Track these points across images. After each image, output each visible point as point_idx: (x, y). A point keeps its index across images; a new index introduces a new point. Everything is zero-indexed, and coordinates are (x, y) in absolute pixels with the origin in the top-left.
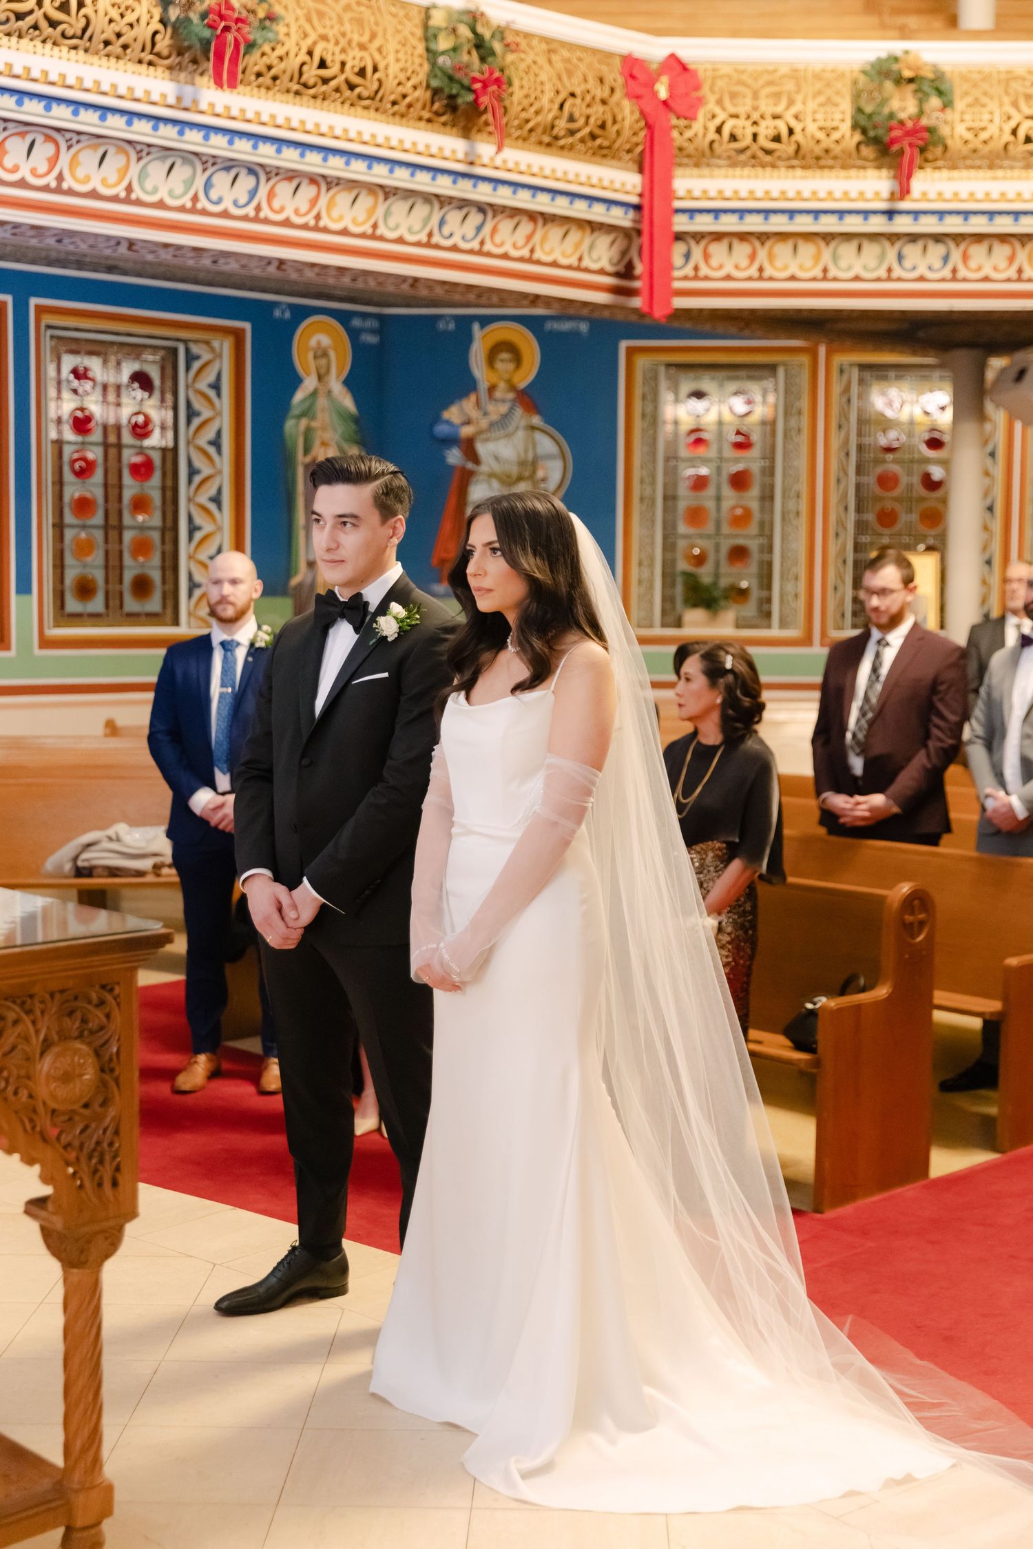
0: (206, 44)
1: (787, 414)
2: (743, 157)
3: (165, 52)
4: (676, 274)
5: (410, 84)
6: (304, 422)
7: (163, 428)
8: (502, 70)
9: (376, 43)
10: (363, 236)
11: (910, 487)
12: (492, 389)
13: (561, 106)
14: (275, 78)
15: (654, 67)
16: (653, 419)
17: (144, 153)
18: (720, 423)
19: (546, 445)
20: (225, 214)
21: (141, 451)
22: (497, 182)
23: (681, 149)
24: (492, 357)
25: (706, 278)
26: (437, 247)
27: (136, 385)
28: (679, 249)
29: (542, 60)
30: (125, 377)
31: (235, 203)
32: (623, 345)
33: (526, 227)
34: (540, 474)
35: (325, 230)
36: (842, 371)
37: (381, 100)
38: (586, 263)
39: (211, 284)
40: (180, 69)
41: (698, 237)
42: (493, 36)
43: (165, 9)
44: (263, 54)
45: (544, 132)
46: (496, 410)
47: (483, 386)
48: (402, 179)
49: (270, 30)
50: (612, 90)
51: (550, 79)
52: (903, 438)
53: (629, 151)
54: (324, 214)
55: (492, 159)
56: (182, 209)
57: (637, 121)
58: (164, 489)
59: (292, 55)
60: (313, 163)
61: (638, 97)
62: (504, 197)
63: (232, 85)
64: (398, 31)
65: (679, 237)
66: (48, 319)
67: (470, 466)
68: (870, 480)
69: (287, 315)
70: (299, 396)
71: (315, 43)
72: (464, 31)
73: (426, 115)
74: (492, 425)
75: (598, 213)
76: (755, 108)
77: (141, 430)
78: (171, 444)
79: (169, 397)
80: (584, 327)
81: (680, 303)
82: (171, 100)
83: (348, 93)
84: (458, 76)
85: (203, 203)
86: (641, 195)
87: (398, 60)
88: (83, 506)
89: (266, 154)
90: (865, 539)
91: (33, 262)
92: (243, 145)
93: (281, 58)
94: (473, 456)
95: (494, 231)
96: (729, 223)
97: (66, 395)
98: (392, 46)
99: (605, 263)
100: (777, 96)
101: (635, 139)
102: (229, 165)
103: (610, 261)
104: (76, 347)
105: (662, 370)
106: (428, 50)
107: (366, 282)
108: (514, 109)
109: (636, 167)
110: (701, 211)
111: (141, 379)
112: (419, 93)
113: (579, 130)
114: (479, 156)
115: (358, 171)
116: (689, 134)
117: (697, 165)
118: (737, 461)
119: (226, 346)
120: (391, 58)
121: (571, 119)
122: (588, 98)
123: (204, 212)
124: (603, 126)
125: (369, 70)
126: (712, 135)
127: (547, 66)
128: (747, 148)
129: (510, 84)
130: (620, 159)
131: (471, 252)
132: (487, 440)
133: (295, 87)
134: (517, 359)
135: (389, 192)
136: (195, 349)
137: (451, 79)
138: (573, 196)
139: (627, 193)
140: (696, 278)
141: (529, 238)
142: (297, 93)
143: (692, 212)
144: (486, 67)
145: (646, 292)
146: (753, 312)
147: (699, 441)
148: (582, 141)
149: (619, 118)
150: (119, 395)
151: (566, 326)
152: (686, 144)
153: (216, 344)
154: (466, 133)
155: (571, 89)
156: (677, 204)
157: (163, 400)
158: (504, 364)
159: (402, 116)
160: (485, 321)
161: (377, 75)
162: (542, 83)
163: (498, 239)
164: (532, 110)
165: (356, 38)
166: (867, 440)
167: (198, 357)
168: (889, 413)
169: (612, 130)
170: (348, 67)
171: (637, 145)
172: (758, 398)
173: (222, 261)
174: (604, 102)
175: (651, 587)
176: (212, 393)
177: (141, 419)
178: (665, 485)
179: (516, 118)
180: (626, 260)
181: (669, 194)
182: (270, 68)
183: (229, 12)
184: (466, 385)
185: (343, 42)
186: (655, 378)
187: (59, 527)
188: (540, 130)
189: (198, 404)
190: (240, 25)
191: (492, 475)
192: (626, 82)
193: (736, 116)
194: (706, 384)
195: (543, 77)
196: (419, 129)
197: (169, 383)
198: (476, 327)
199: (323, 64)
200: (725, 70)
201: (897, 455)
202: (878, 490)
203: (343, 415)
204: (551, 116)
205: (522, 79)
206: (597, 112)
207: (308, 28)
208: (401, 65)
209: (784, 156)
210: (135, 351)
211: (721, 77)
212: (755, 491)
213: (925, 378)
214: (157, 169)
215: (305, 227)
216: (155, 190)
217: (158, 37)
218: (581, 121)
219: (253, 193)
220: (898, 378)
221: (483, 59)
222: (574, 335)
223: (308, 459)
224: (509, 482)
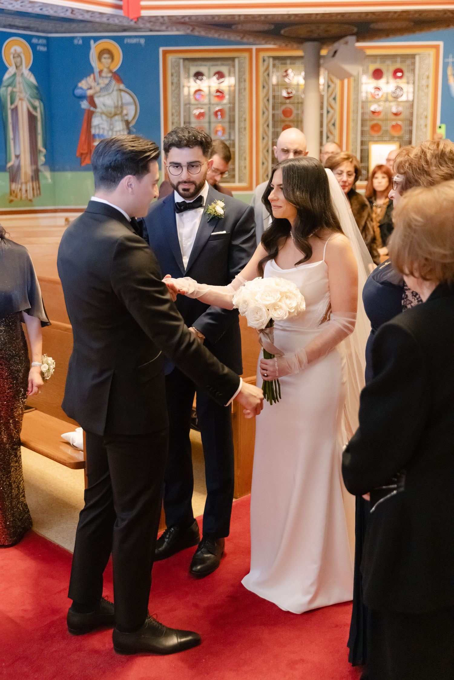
1: (240, 82)
6: (10, 89)
11: (297, 115)
12: (101, 72)
18: (210, 87)
19: (127, 98)
24: (100, 56)
32: (161, 49)
34: (125, 112)
36: (264, 60)
46: (103, 82)
47: (96, 70)
52: (294, 92)
67: (92, 109)
68: (279, 112)
70: (7, 76)
74: (101, 89)
80: (142, 41)
94: (92, 103)
105: (181, 62)
118: (218, 104)
132: (99, 96)
134: (112, 57)
147: (200, 96)
151: (134, 41)
158: (106, 60)
160: (96, 39)
166: (277, 93)
168: (287, 80)
172: (226, 74)
178: (185, 117)
184: (89, 70)
186: (178, 66)
191: (102, 113)
194: (203, 69)
198: (92, 42)
201: (292, 100)
202: (282, 117)
203: (30, 85)
212: (226, 119)
220: (291, 63)
222: (138, 45)
223: (13, 107)
224: (111, 116)
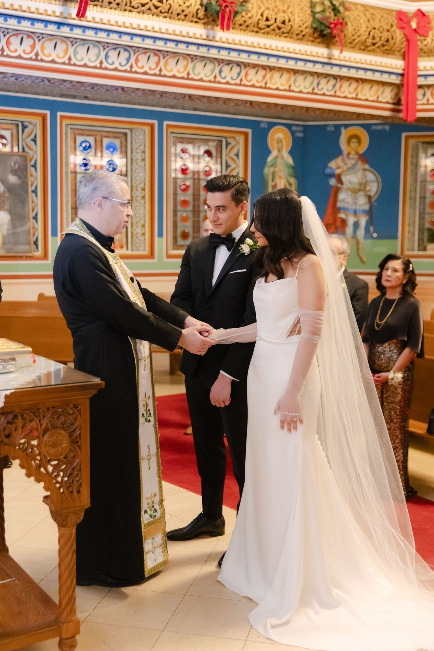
0: (217, 13)
3: (202, 17)
4: (418, 102)
5: (304, 26)
6: (272, 169)
7: (216, 172)
8: (343, 19)
9: (290, 10)
10: (285, 90)
12: (349, 154)
13: (369, 34)
14: (247, 26)
15: (411, 15)
16: (416, 165)
17: (194, 59)
19: (371, 176)
20: (228, 83)
22: (341, 66)
23: (421, 49)
24: (349, 141)
25: (432, 104)
26: (316, 94)
27: (206, 155)
28: (420, 92)
29: (361, 14)
30: (202, 152)
31: (232, 78)
32: (404, 135)
33: (354, 85)
34: (368, 188)
35: (269, 88)
37: (292, 33)
38: (381, 99)
39: (235, 114)
40: (208, 24)
41: (429, 87)
42: (340, 5)
44: (242, 16)
45: (362, 44)
46: (350, 163)
47: (345, 152)
48: (300, 66)
49: (245, 6)
50: (392, 26)
51: (365, 22)
53: (399, 51)
54: (268, 82)
55: (339, 57)
56: (210, 81)
57: (403, 38)
59: (254, 16)
60: (263, 61)
61: (403, 28)
62: (344, 72)
63: (228, 29)
64: (300, 5)
65: (420, 87)
66: (171, 130)
67: (339, 185)
69: (266, 126)
70: (270, 158)
71: (264, 11)
72: (327, 3)
73: (311, 39)
74: (349, 169)
75: (385, 78)
77: (208, 173)
79: (219, 160)
80: (387, 128)
81: (420, 115)
82: (204, 37)
83: (278, 31)
84: (324, 22)
85: (218, 79)
86: (404, 70)
87: (299, 17)
88: (185, 203)
89: (244, 58)
91: (165, 107)
92: (234, 54)
93: (250, 18)
94: (340, 181)
95: (341, 87)
97: (179, 160)
98: (297, 10)
99: (389, 99)
101: (401, 46)
102: (229, 63)
103: (391, 99)
104: (182, 140)
105: (420, 145)
106: (312, 12)
108: (349, 35)
109: (402, 58)
110: (430, 75)
111: (208, 153)
112: (308, 30)
113: (377, 43)
114: (333, 56)
115: (282, 63)
116: (425, 43)
117: (428, 56)
119: (241, 139)
120: (296, 16)
121: (374, 38)
122: (381, 29)
123: (219, 82)
124: (387, 41)
125: (287, 21)
127: (363, 17)
129: (346, 24)
130: (395, 54)
131: (331, 96)
132: (346, 175)
133: (256, 29)
134: (359, 141)
135: (295, 72)
136: (229, 140)
137: (321, 23)
138: (374, 71)
139: (398, 69)
140: (428, 104)
141: (356, 89)
142: (257, 32)
143: (426, 76)
144: (336, 18)
145: (405, 111)
148: (378, 47)
149: (395, 37)
150: (199, 159)
151: (380, 128)
152: (424, 47)
153: (237, 138)
154: (328, 46)
155: (373, 26)
156: (419, 73)
157: (216, 161)
158: (354, 144)
159: (301, 40)
160: (346, 126)
161: (290, 23)
162: (361, 24)
163: (342, 90)
164: (357, 35)
165: (281, 8)
167: (230, 144)
169: (391, 42)
170: (278, 20)
171: (402, 48)
174: (388, 31)
175: (414, 235)
176: (235, 158)
177: (207, 169)
178: (420, 193)
179: (350, 39)
180: (397, 98)
181: (416, 68)
182: (245, 22)
184: (338, 153)
185: (276, 10)
186: (417, 148)
187: (175, 211)
188: (360, 43)
189: (230, 162)
190: (232, 4)
191: (348, 189)
192: (398, 22)
195: (361, 21)
196: (308, 45)
197: (219, 154)
198: (343, 129)
199: (267, 20)
203: (289, 166)
204: (364, 37)
205: (352, 22)
206: (385, 35)
207: (261, 5)
208: (300, 18)
210: (206, 141)
214: (199, 65)
215: (261, 87)
216: (199, 74)
217: (199, 11)
218: (378, 39)
219: (239, 74)
221: (335, 15)
222: (383, 131)
223: (273, 184)
224: (355, 192)
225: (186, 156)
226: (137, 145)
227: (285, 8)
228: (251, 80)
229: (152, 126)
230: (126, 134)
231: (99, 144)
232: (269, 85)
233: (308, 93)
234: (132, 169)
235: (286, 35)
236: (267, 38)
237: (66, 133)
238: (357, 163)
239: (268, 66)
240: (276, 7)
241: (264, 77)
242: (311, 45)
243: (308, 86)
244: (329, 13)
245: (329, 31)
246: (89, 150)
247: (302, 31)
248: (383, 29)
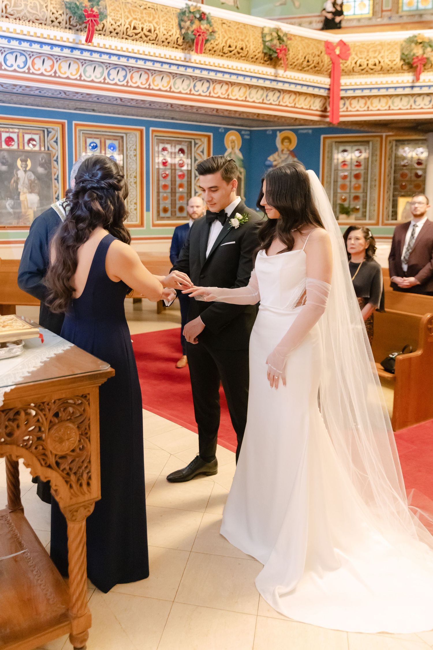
0: (193, 40)
1: (372, 156)
2: (363, 72)
3: (181, 44)
4: (341, 110)
5: (257, 52)
7: (188, 165)
8: (286, 46)
9: (247, 39)
10: (242, 101)
11: (411, 177)
12: (282, 151)
13: (305, 58)
14: (215, 51)
15: (335, 44)
16: (331, 159)
17: (175, 76)
18: (351, 159)
20: (200, 95)
21: (181, 171)
22: (284, 82)
23: (343, 70)
24: (283, 141)
25: (350, 111)
26: (265, 103)
27: (180, 152)
28: (342, 102)
29: (299, 43)
30: (177, 150)
31: (203, 91)
32: (322, 137)
33: (293, 97)
35: (231, 99)
36: (390, 142)
37: (248, 57)
38: (312, 108)
39: (201, 122)
40: (186, 50)
41: (348, 98)
42: (284, 35)
43: (181, 31)
44: (211, 44)
45: (299, 66)
46: (284, 157)
47: (280, 149)
48: (254, 82)
49: (213, 35)
50: (321, 52)
51: (301, 49)
52: (409, 162)
53: (326, 71)
54: (230, 94)
55: (283, 75)
56: (186, 94)
57: (329, 62)
58: (188, 182)
59: (220, 43)
60: (227, 78)
61: (330, 54)
62: (286, 87)
63: (201, 53)
65: (342, 98)
66: (155, 134)
68: (398, 176)
69: (223, 131)
70: (226, 154)
71: (227, 40)
72: (275, 34)
73: (262, 61)
75: (316, 91)
76: (368, 55)
77: (181, 165)
78: (189, 168)
79: (189, 156)
80: (310, 131)
81: (342, 119)
82: (183, 59)
83: (237, 55)
84: (273, 48)
85: (193, 92)
86: (330, 85)
87: (253, 44)
88: (165, 186)
89: (212, 75)
90: (396, 193)
91: (151, 117)
92: (205, 73)
93: (217, 45)
95: (283, 98)
96: (358, 93)
97: (160, 155)
98: (252, 40)
99: (318, 107)
100: (375, 51)
101: (328, 68)
102: (201, 79)
103: (320, 107)
104: (163, 141)
105: (334, 144)
106: (263, 41)
107: (243, 115)
108: (290, 59)
109: (329, 76)
110: (349, 89)
111: (182, 151)
112: (260, 55)
113: (310, 65)
114: (279, 74)
115: (241, 80)
116: (346, 65)
117: (348, 75)
118: (356, 170)
119: (205, 140)
120: (251, 44)
121: (308, 61)
122: (314, 55)
124: (318, 63)
125: (244, 48)
126: (353, 65)
127: (301, 45)
128: (365, 68)
129: (289, 50)
130: (323, 74)
131: (276, 105)
133: (221, 54)
134: (290, 141)
135: (250, 86)
136: (197, 141)
137: (270, 49)
138: (309, 86)
139: (326, 84)
140: (347, 111)
141: (294, 100)
142: (222, 56)
143: (346, 90)
144: (281, 45)
145: (331, 116)
146: (365, 121)
147: (345, 165)
148: (311, 68)
149: (323, 61)
150: (175, 155)
151: (305, 132)
152: (345, 68)
153: (203, 140)
154: (275, 67)
155: (308, 52)
156: (342, 88)
158: (286, 143)
159: (255, 62)
160: (281, 131)
161: (247, 49)
162: (299, 50)
163: (284, 101)
164: (296, 59)
165: (240, 38)
166: (397, 163)
167: (197, 144)
168: (404, 155)
169: (321, 65)
170: (238, 47)
171: (329, 69)
172: (363, 151)
173: (199, 110)
174: (319, 56)
176: (201, 154)
177: (181, 162)
178: (334, 178)
179: (291, 61)
180: (325, 106)
181: (339, 84)
182: (213, 48)
183: (200, 30)
186: (332, 146)
187: (158, 193)
188: (298, 65)
189: (197, 157)
190: (204, 34)
192: (326, 50)
193: (362, 58)
194: (348, 148)
195: (299, 48)
196: (260, 66)
197: (189, 152)
198: (278, 132)
199: (230, 47)
200: (358, 44)
201: (407, 167)
202: (400, 178)
203: (239, 160)
204: (302, 61)
205: (292, 49)
206: (317, 59)
207: (225, 35)
208: (254, 46)
209: (377, 70)
210: (179, 143)
211: (357, 46)
212: (362, 179)
213: (417, 144)
214: (179, 81)
215: (224, 98)
216: (178, 88)
217: (179, 39)
218: (311, 62)
219: (208, 88)
220: (408, 144)
221: (280, 43)
222: (307, 134)
225: (165, 153)
226: (131, 145)
227: (243, 38)
228: (217, 93)
229: (141, 131)
230: (122, 137)
231: (103, 144)
232: (230, 97)
233: (259, 103)
234: (127, 162)
235: (243, 58)
236: (230, 60)
237: (79, 137)
238: (288, 157)
239: (230, 82)
240: (236, 37)
241: (227, 90)
242: (262, 66)
243: (259, 97)
244: (276, 42)
245: (276, 55)
246: (96, 149)
247: (255, 56)
248: (315, 55)
